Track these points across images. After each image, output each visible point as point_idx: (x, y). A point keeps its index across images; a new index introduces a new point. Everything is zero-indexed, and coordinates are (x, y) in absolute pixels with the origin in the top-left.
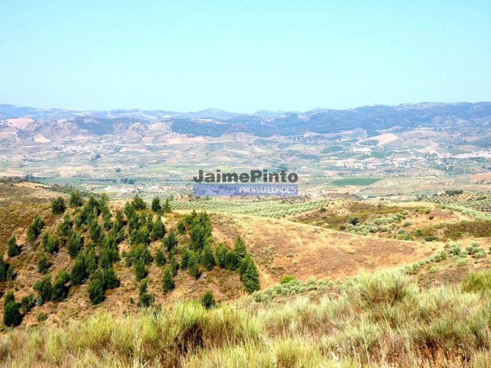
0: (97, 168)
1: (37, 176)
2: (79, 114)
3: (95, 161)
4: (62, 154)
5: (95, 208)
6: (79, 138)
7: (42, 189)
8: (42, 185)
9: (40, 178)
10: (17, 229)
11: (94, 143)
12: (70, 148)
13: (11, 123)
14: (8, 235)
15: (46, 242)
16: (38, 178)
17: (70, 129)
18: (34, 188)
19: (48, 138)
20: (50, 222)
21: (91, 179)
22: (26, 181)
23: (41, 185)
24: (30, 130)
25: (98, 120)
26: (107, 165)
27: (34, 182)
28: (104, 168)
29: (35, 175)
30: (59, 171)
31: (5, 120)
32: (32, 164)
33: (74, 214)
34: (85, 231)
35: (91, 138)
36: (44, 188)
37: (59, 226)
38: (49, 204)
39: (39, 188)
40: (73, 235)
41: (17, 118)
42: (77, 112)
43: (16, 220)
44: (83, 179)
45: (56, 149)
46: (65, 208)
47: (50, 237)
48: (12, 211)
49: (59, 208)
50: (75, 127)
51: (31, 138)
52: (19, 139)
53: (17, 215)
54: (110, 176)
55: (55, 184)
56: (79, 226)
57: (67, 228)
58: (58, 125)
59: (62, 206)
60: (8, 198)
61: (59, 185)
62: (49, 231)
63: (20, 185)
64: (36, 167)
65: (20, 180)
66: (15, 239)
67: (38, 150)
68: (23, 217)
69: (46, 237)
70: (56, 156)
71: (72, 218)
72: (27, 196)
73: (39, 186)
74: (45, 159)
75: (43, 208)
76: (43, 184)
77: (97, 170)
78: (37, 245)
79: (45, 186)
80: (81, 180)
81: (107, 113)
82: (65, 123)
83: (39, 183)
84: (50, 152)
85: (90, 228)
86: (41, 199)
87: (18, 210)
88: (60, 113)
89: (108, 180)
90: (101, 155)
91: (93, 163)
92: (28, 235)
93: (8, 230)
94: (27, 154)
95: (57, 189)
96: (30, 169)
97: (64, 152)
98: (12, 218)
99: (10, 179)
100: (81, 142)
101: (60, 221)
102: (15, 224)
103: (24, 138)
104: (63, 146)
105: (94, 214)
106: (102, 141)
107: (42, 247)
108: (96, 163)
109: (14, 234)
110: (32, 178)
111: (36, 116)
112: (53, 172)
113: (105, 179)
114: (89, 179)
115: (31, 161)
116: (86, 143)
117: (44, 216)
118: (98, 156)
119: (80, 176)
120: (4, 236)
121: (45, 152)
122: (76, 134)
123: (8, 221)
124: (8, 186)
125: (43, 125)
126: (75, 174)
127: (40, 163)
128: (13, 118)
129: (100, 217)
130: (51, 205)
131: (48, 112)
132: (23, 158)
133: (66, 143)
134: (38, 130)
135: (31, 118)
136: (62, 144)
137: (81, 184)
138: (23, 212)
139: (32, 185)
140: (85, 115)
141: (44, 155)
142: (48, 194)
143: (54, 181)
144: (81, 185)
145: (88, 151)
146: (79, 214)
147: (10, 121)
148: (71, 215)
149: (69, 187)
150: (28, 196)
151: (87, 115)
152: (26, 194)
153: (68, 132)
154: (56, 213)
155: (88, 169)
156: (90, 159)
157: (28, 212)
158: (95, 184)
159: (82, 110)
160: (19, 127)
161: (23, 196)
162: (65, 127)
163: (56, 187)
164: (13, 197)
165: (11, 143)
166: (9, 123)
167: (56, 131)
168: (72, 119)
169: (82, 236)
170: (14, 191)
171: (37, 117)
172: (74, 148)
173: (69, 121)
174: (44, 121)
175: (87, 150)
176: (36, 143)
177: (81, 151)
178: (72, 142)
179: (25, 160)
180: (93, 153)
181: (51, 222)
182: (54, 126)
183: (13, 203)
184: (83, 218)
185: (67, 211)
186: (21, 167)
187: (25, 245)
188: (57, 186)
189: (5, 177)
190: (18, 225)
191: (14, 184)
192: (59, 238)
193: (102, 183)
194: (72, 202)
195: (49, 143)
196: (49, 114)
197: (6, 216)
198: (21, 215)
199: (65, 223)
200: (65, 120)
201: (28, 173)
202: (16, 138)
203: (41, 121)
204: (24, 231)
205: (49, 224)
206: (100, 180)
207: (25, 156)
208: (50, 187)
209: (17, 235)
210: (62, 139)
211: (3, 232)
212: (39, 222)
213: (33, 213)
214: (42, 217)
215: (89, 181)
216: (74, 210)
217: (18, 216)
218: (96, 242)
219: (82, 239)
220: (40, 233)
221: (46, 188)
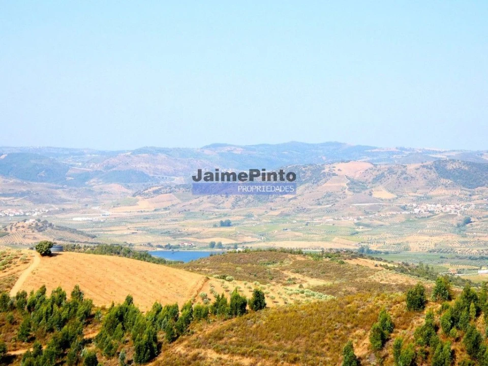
0: (466, 239)
1: (375, 249)
2: (439, 156)
3: (463, 228)
4: (413, 217)
5: (472, 305)
6: (439, 192)
7: (384, 269)
8: (385, 264)
9: (380, 252)
10: (355, 331)
11: (461, 199)
12: (425, 208)
13: (339, 170)
14: (343, 339)
15: (397, 354)
16: (377, 252)
17: (425, 178)
18: (373, 267)
19: (392, 193)
20: (404, 324)
21: (457, 257)
22: (361, 256)
23: (383, 263)
24: (367, 180)
25: (468, 165)
26: (481, 234)
27: (372, 259)
28: (476, 239)
29: (373, 247)
30: (407, 242)
31: (332, 165)
32: (368, 231)
33: (440, 313)
34: (457, 340)
35: (458, 192)
36: (387, 268)
37: (417, 330)
38: (400, 295)
39: (380, 268)
40: (439, 346)
41: (348, 161)
42: (436, 152)
43: (354, 317)
44: (443, 255)
45: (404, 208)
46: (427, 302)
47: (403, 347)
48: (349, 303)
49: (417, 302)
50: (433, 175)
51: (367, 191)
52: (351, 193)
53: (355, 309)
54: (485, 252)
55: (403, 263)
56: (447, 332)
57: (429, 335)
58: (408, 172)
59: (421, 300)
60: (336, 282)
61: (410, 264)
62: (403, 338)
63: (353, 262)
64: (374, 235)
65: (353, 255)
66: (352, 346)
67: (377, 209)
68: (363, 313)
69: (398, 347)
70: (404, 219)
71: (437, 319)
72: (364, 279)
73: (381, 266)
74: (387, 224)
75: (393, 300)
76: (385, 261)
77: (467, 242)
78: (384, 357)
79: (389, 265)
80: (442, 257)
81: (482, 155)
82: (417, 169)
83: (380, 260)
84: (395, 213)
85: (465, 337)
86: (384, 285)
87: (357, 302)
88: (411, 154)
89: (482, 258)
90: (472, 220)
91: (460, 232)
92: (371, 341)
93: (343, 333)
94: (362, 215)
95: (406, 270)
96: (365, 238)
97: (415, 214)
98: (348, 314)
99: (338, 252)
100: (441, 198)
101: (419, 323)
102: (352, 323)
103: (357, 192)
104: (415, 205)
105: (471, 314)
106: (473, 197)
107: (392, 361)
108: (464, 231)
109: (350, 339)
110: (369, 251)
111: (375, 158)
112: (399, 244)
113: (478, 256)
114: (454, 255)
115: (368, 226)
116: (450, 200)
117: (394, 314)
118: (468, 221)
119: (440, 251)
120: (337, 341)
121: (388, 213)
122: (435, 187)
123: (343, 318)
124: (336, 263)
125: (386, 173)
126: (432, 247)
127: (379, 230)
128: (343, 161)
129: (481, 318)
130: (405, 297)
131: (393, 153)
132: (356, 221)
133: (419, 200)
134: (378, 179)
135: (369, 162)
136: (413, 201)
137: (442, 262)
138: (364, 305)
139: (370, 263)
140: (448, 156)
141: (387, 217)
142: (394, 278)
143: (402, 258)
144: (441, 265)
145: (453, 213)
146: (447, 313)
147: (338, 166)
148: (435, 313)
149: (424, 266)
150: (366, 280)
151: (451, 158)
152: (361, 276)
153: (422, 182)
154: (412, 309)
155: (453, 241)
156: (455, 224)
157: (371, 306)
158: (463, 264)
159: (443, 150)
160: (351, 175)
161: (358, 280)
162: (418, 176)
163: (405, 267)
164: (343, 281)
165: (338, 199)
166: (336, 169)
167: (406, 181)
168: (429, 163)
169: (452, 348)
170: (345, 270)
171: (378, 161)
172: (431, 207)
173: (423, 166)
174: (387, 166)
175: (451, 211)
176: (376, 200)
177: (442, 211)
178: (428, 198)
179: (358, 225)
180: (459, 215)
181: (406, 324)
182: (402, 174)
183: (344, 290)
184: (454, 320)
185: (429, 307)
186: (353, 234)
187: (367, 356)
188: (407, 265)
189: (331, 249)
190: (356, 326)
191: (345, 261)
192: (418, 349)
193: (474, 262)
194: (437, 294)
195: (394, 199)
196: (394, 156)
197: (340, 310)
198: (361, 311)
199: (427, 325)
200: (418, 165)
201: (363, 244)
202: (347, 191)
203: (383, 166)
204: (365, 334)
205: (403, 326)
206: (470, 258)
207: (358, 219)
208: (396, 266)
209: (356, 340)
210: (414, 194)
211: (335, 334)
212: (387, 322)
213: (378, 307)
214: (392, 315)
215: (453, 258)
216: (440, 306)
217: (357, 312)
218: (474, 358)
219: (453, 353)
220: (388, 340)
221: (390, 269)
